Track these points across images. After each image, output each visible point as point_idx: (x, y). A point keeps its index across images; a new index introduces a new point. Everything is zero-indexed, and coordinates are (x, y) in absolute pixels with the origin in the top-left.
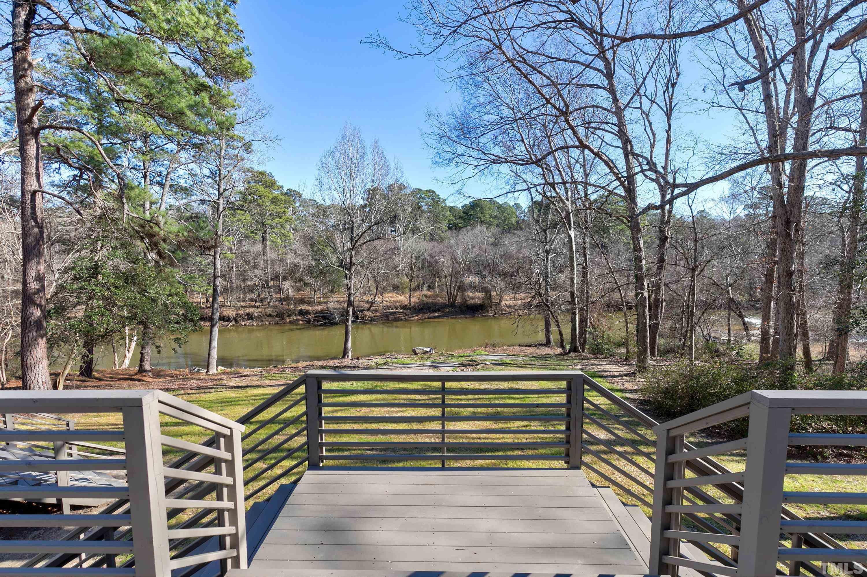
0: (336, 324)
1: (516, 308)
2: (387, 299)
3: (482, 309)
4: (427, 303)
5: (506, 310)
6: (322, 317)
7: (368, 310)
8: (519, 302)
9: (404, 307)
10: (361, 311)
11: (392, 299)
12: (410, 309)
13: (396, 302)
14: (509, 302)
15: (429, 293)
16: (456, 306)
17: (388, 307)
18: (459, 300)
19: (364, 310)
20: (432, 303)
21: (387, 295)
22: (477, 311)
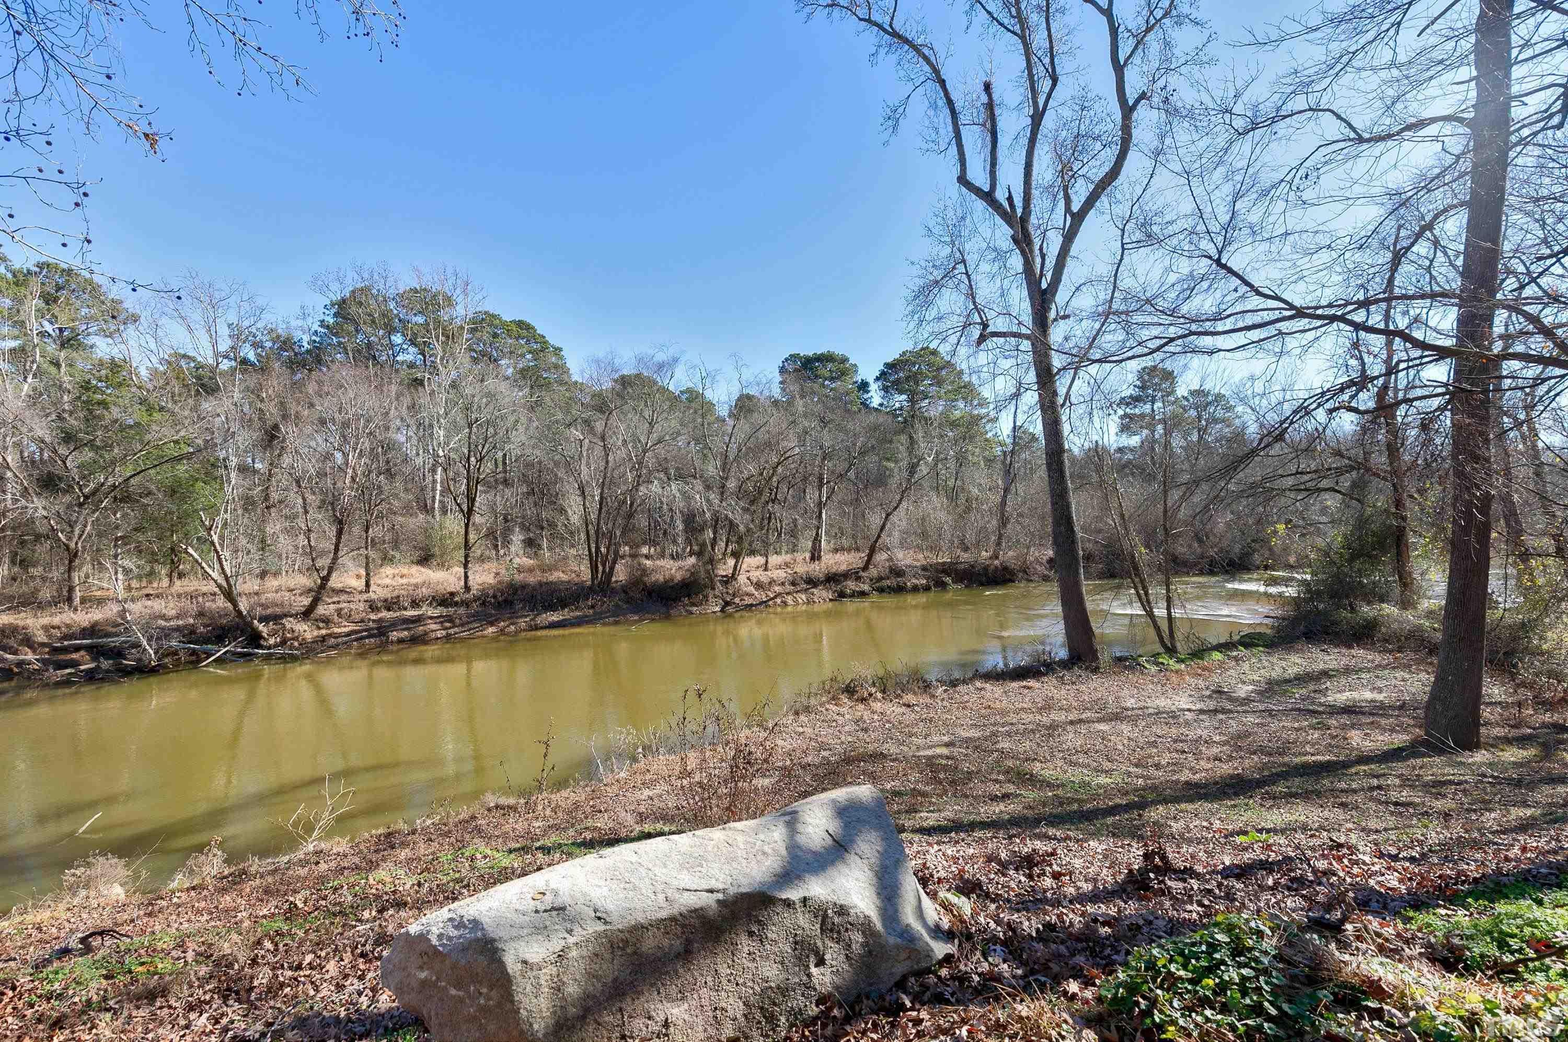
0: (144, 670)
1: (777, 589)
2: (388, 581)
3: (689, 596)
4: (524, 586)
5: (750, 595)
6: (89, 648)
7: (307, 614)
8: (780, 574)
9: (446, 600)
10: (276, 618)
11: (404, 581)
12: (466, 604)
13: (416, 586)
14: (757, 575)
15: (529, 562)
16: (613, 591)
17: (389, 605)
18: (621, 574)
19: (286, 616)
20: (541, 584)
21: (388, 570)
22: (677, 599)
